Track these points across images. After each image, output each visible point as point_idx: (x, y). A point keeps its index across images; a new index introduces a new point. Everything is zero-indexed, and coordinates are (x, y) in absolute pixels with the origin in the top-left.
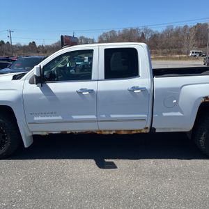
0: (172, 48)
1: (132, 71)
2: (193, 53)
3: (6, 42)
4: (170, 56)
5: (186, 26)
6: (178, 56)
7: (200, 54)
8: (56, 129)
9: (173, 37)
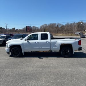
0: (69, 31)
1: (46, 38)
2: (77, 33)
3: (3, 28)
4: (68, 34)
5: (74, 23)
6: (71, 34)
7: (80, 33)
8: (30, 51)
9: (69, 27)
